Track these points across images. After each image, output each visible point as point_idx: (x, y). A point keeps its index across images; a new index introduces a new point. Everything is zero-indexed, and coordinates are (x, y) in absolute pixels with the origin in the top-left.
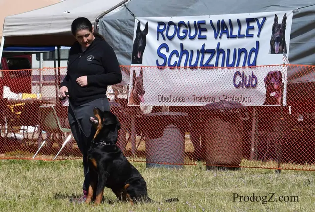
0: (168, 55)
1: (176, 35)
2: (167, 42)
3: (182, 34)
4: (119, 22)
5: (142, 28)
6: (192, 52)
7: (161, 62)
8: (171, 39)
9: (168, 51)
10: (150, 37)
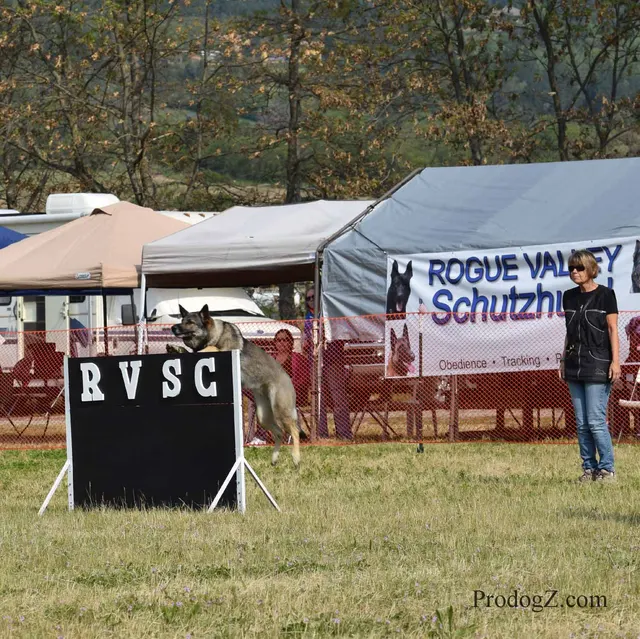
0: (451, 305)
1: (464, 278)
2: (449, 287)
3: (473, 275)
4: (359, 253)
5: (402, 270)
6: (494, 298)
7: (442, 315)
8: (455, 282)
9: (450, 299)
10: (418, 283)
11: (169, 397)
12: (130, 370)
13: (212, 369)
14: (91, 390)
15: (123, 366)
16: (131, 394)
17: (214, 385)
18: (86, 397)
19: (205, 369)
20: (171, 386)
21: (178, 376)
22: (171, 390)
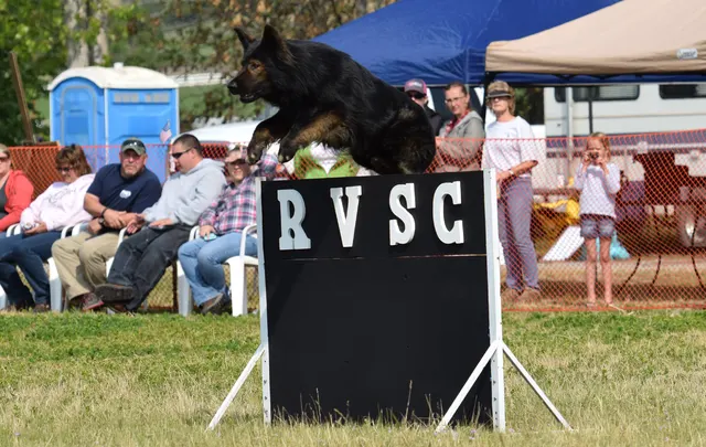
11: (398, 245)
12: (345, 199)
13: (457, 200)
14: (292, 234)
15: (336, 194)
16: (348, 240)
17: (459, 224)
18: (285, 243)
19: (448, 199)
20: (402, 226)
21: (411, 211)
22: (401, 234)
